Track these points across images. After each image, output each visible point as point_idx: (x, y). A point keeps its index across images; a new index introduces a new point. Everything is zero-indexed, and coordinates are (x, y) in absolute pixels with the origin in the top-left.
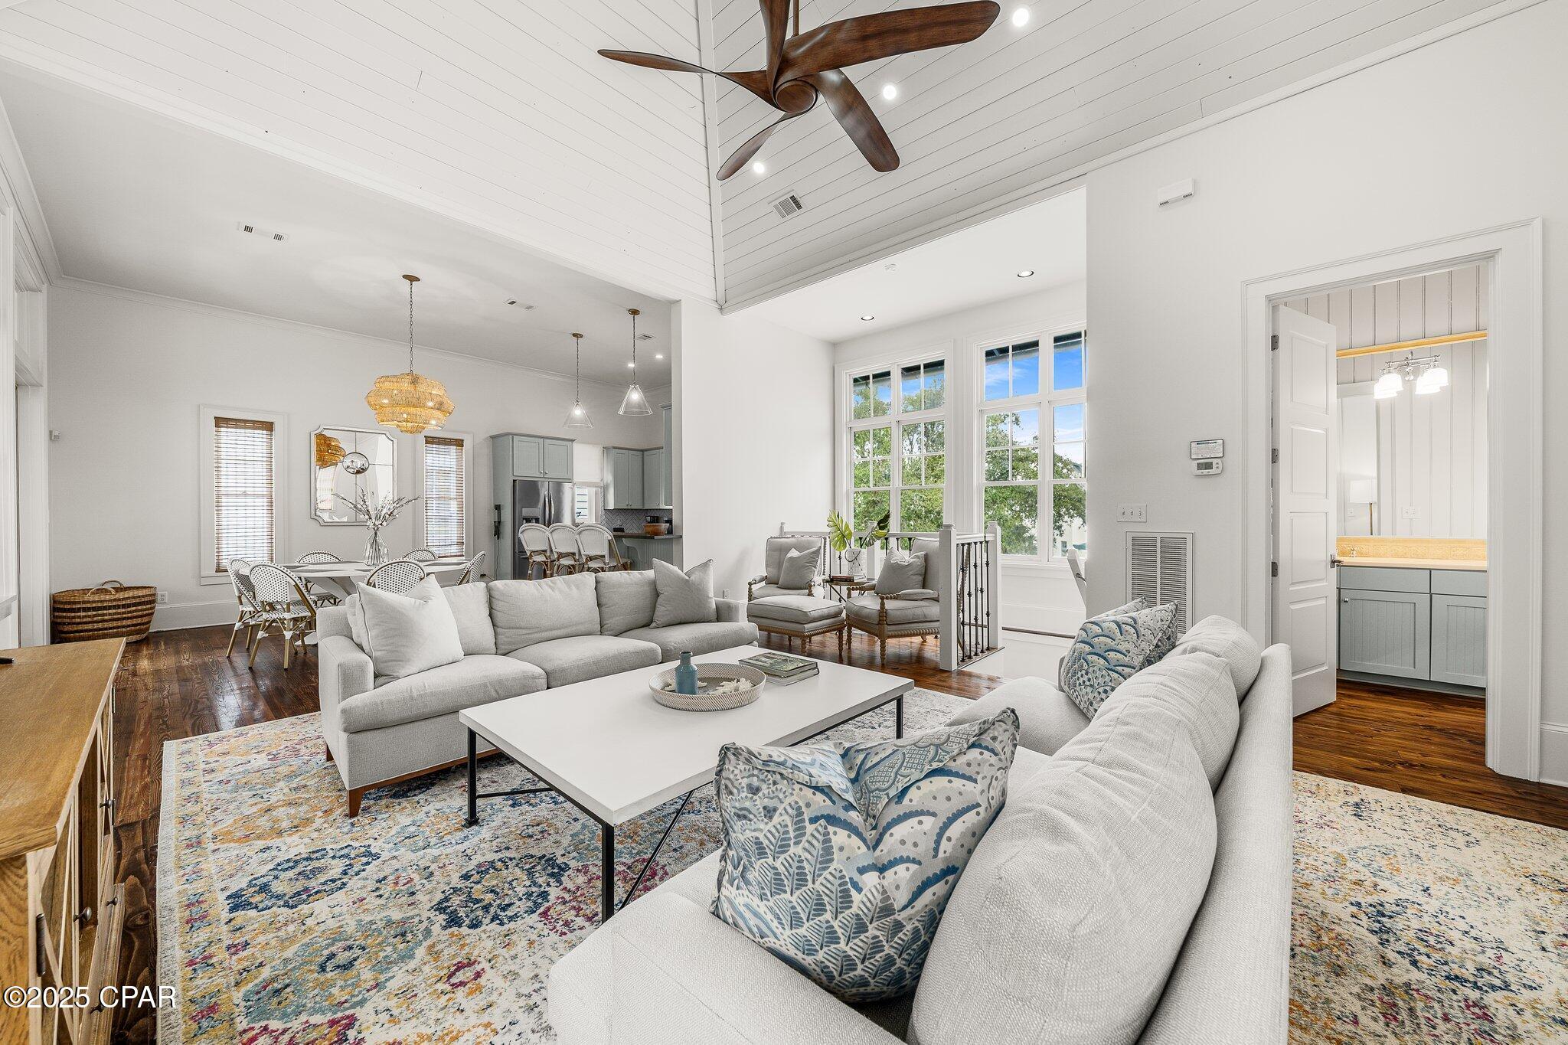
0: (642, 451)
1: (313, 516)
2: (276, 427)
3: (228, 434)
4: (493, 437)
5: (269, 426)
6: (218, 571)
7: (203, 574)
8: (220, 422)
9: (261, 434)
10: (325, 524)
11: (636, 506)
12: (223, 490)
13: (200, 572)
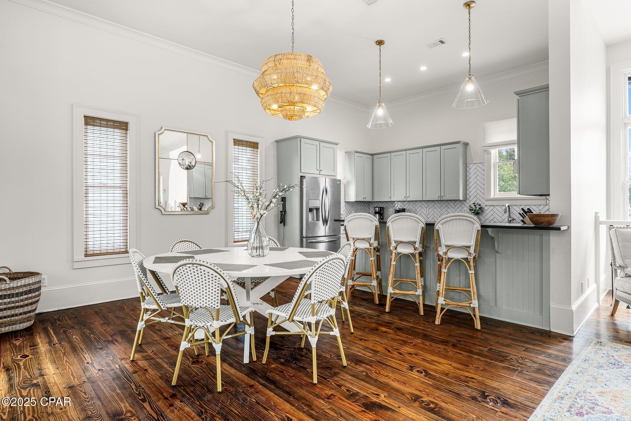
0: (372, 155)
1: (157, 206)
2: (130, 127)
3: (94, 132)
4: (277, 142)
5: (123, 126)
6: (86, 255)
7: (76, 258)
8: (89, 121)
9: (118, 132)
10: (166, 213)
11: (369, 199)
12: (90, 182)
13: (73, 256)
